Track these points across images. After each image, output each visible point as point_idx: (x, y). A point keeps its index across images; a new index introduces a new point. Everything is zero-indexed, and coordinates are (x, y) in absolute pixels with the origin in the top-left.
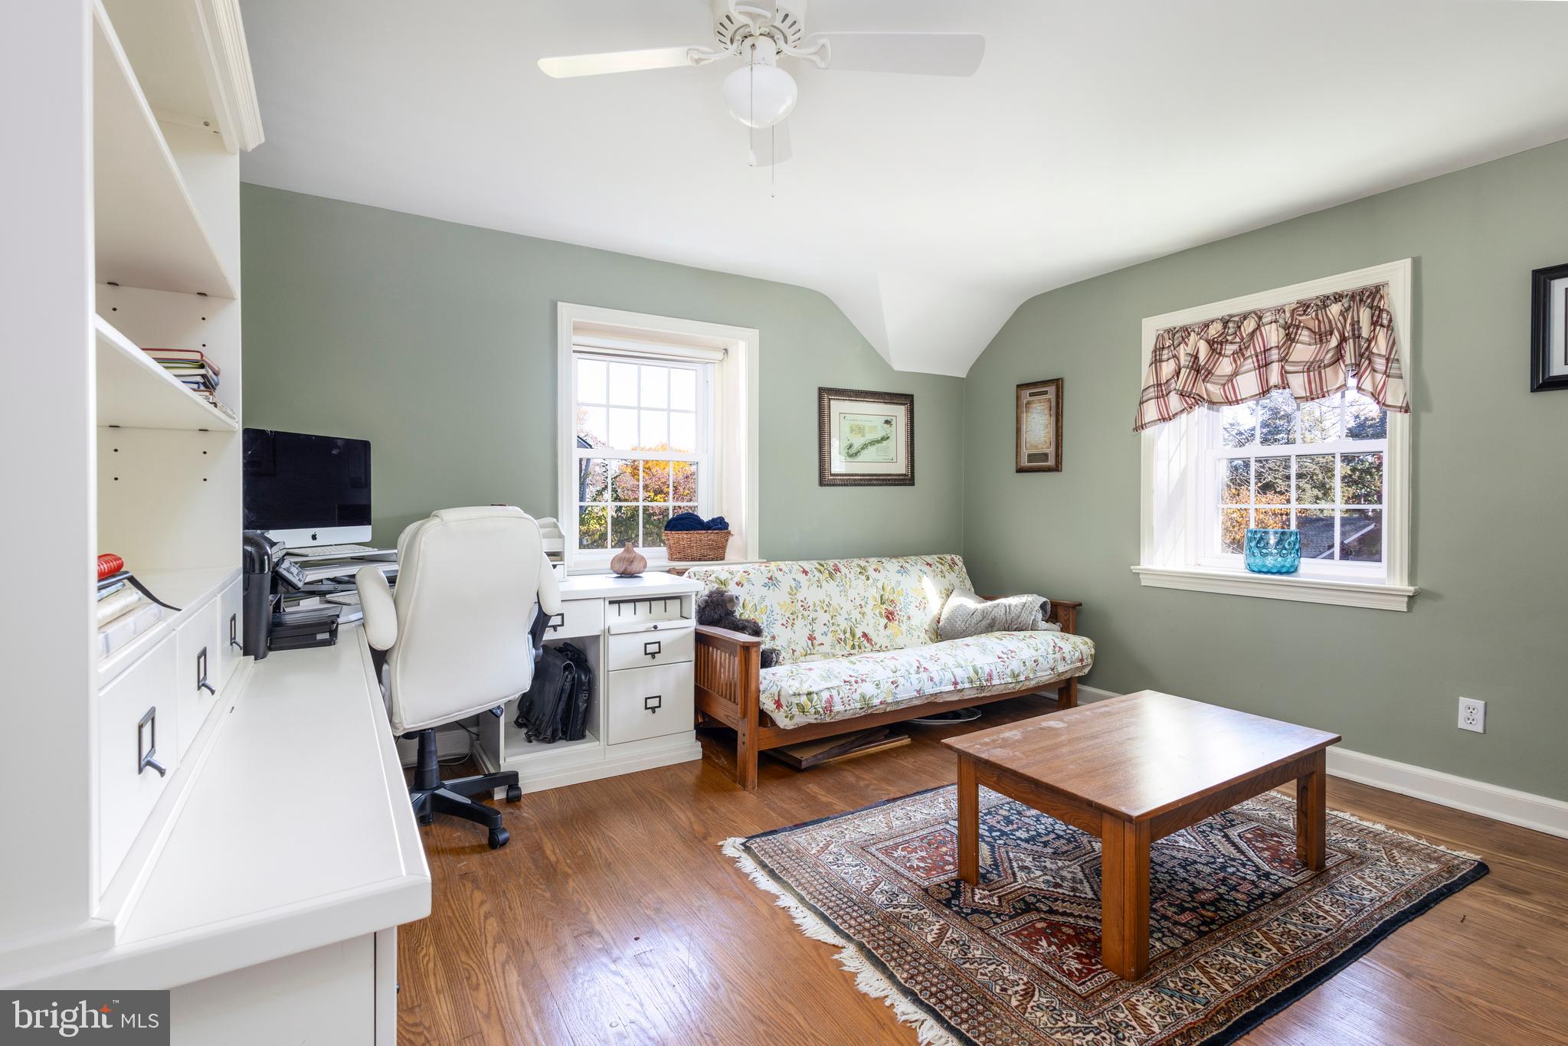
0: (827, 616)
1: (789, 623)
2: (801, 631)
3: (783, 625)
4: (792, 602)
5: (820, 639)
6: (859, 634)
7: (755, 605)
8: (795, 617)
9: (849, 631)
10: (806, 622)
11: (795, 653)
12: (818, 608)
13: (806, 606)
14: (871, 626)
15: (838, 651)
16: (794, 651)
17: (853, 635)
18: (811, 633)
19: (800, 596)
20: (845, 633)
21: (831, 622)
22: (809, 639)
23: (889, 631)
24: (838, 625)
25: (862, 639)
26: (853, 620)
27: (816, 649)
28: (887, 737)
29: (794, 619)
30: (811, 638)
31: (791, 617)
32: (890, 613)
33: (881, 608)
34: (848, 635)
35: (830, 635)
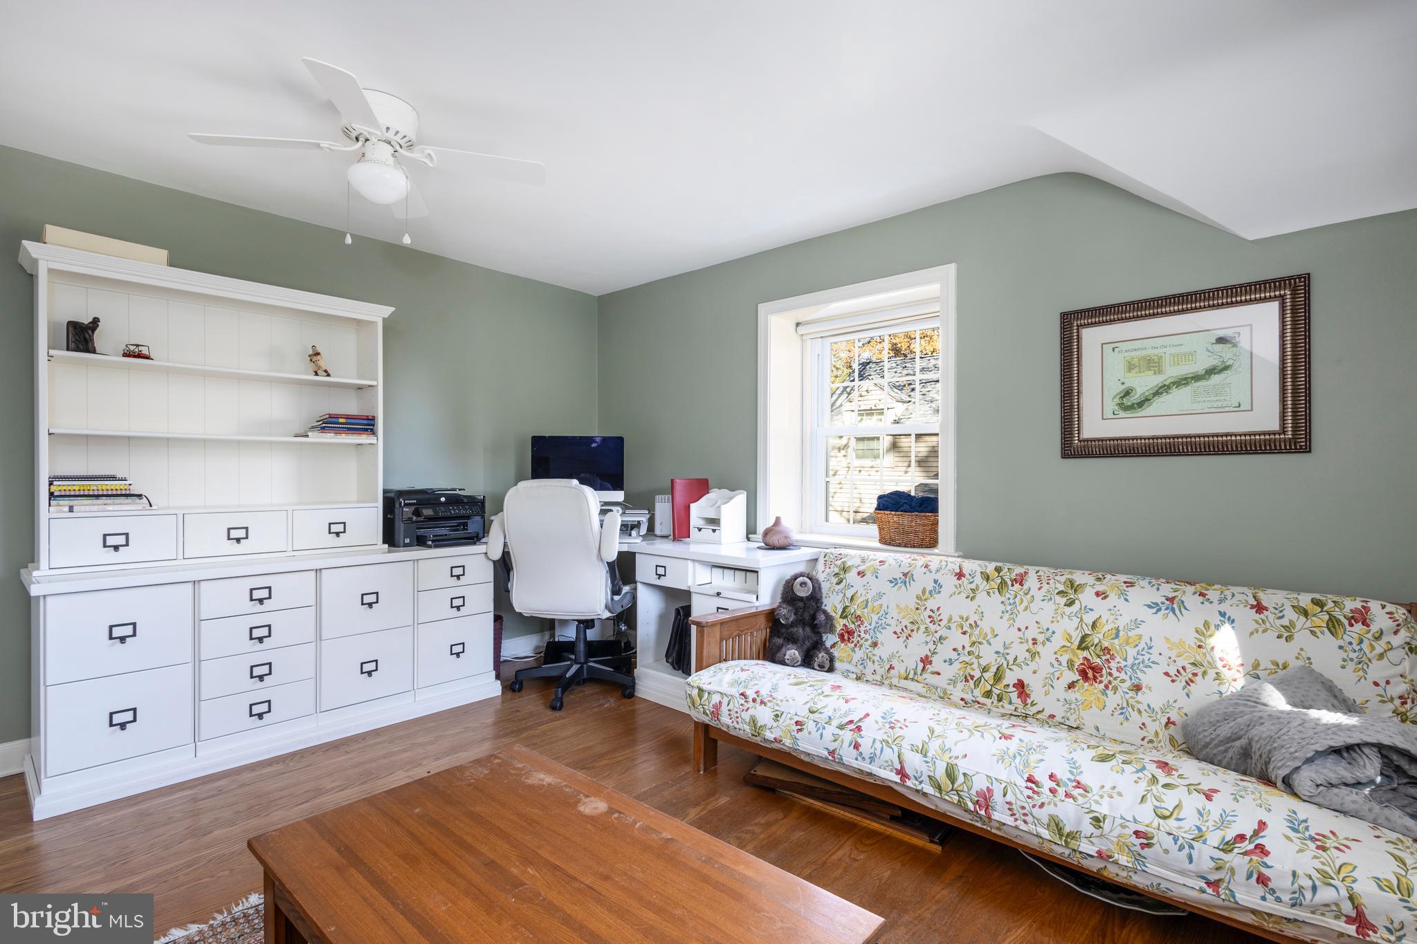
0: (966, 640)
1: (905, 634)
2: (918, 646)
3: (895, 633)
4: (917, 609)
5: (937, 663)
6: (1010, 678)
7: (867, 601)
8: (915, 628)
9: (993, 669)
10: (929, 639)
11: (892, 671)
12: (953, 626)
13: (936, 618)
14: (1042, 674)
15: (957, 693)
16: (891, 668)
17: (998, 677)
18: (929, 654)
19: (931, 604)
20: (985, 670)
21: (968, 649)
22: (922, 660)
23: (1071, 695)
24: (978, 657)
25: (1011, 689)
26: (1011, 658)
27: (925, 676)
28: (893, 819)
29: (912, 631)
30: (926, 661)
31: (910, 626)
32: (1093, 669)
33: (1075, 654)
34: (989, 675)
35: (957, 665)
